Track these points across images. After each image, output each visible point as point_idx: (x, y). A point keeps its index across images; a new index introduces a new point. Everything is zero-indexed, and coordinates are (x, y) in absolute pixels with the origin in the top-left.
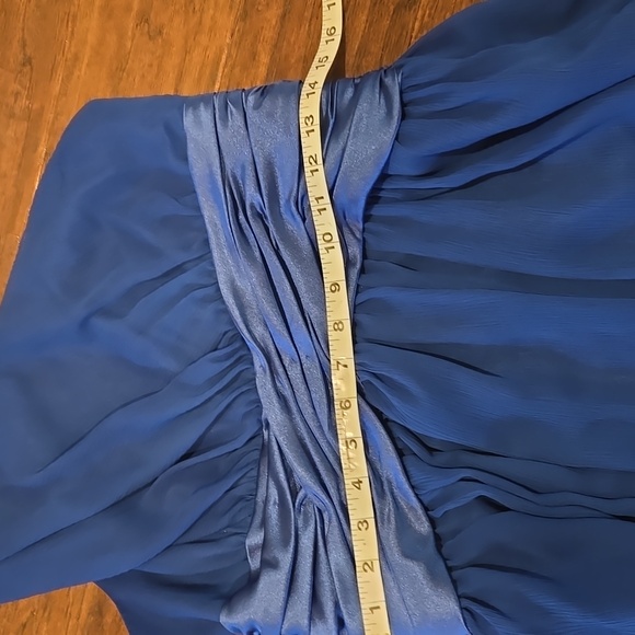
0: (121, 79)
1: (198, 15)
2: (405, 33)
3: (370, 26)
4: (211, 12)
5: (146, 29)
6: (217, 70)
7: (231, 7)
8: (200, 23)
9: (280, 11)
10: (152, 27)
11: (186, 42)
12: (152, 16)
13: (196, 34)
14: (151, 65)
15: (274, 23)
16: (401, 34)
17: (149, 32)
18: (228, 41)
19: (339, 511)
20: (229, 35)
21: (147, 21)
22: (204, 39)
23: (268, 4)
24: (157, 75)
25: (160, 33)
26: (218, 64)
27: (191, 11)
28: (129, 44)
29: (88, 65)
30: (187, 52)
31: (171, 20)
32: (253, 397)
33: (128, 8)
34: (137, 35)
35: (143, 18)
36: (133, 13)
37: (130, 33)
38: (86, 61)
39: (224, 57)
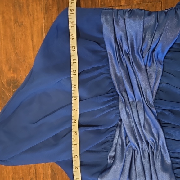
0: (14, 41)
1: (32, 16)
2: (96, 4)
3: (85, 5)
4: (36, 14)
5: (18, 24)
6: (43, 31)
7: (41, 11)
8: (34, 18)
9: (57, 8)
10: (19, 23)
11: (31, 25)
12: (18, 20)
13: (33, 21)
14: (22, 35)
15: (56, 12)
16: (95, 5)
17: (19, 25)
18: (43, 21)
19: (141, 152)
20: (43, 19)
21: (17, 22)
22: (36, 23)
23: (52, 7)
24: (25, 37)
25: (22, 24)
26: (43, 29)
27: (30, 15)
28: (14, 30)
29: (3, 40)
30: (32, 28)
31: (24, 20)
32: (118, 111)
33: (11, 20)
34: (16, 27)
35: (16, 21)
36: (12, 21)
37: (13, 27)
38: (2, 39)
39: (44, 26)
